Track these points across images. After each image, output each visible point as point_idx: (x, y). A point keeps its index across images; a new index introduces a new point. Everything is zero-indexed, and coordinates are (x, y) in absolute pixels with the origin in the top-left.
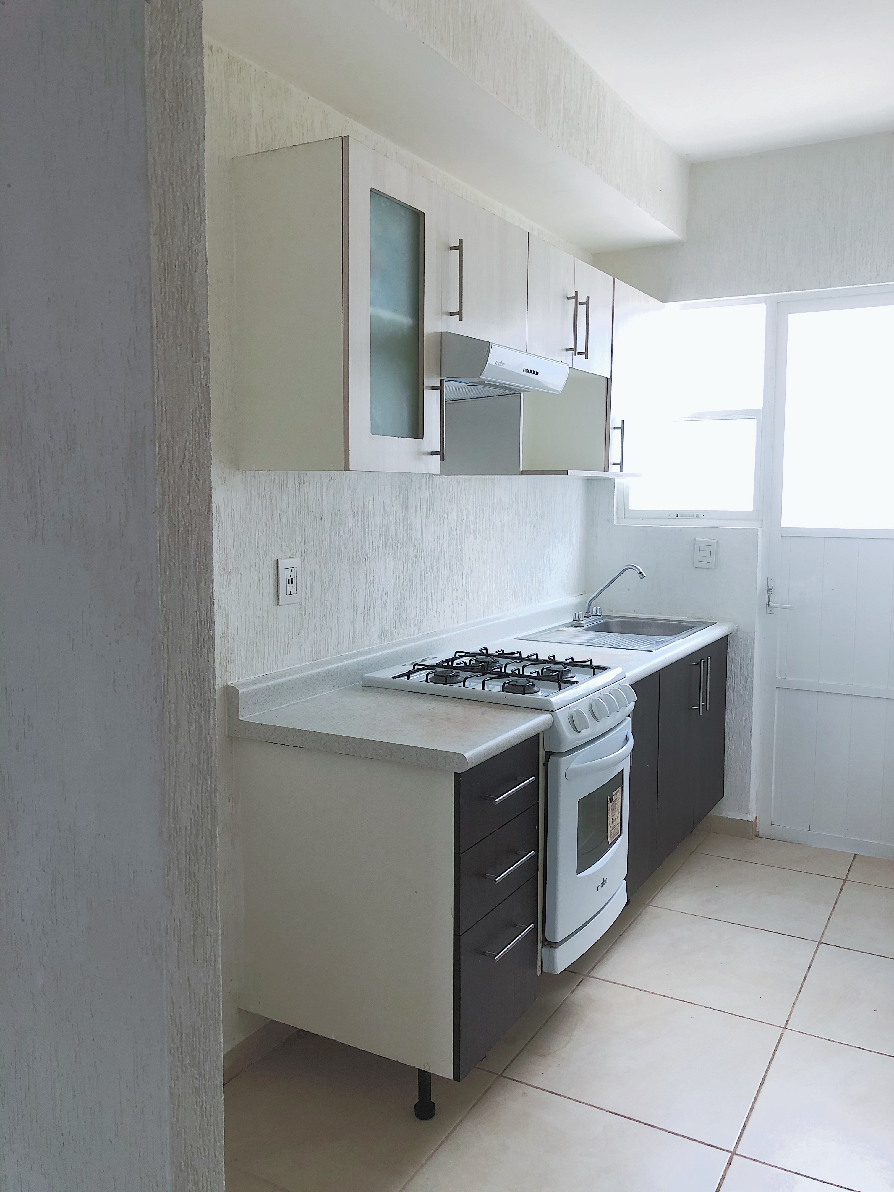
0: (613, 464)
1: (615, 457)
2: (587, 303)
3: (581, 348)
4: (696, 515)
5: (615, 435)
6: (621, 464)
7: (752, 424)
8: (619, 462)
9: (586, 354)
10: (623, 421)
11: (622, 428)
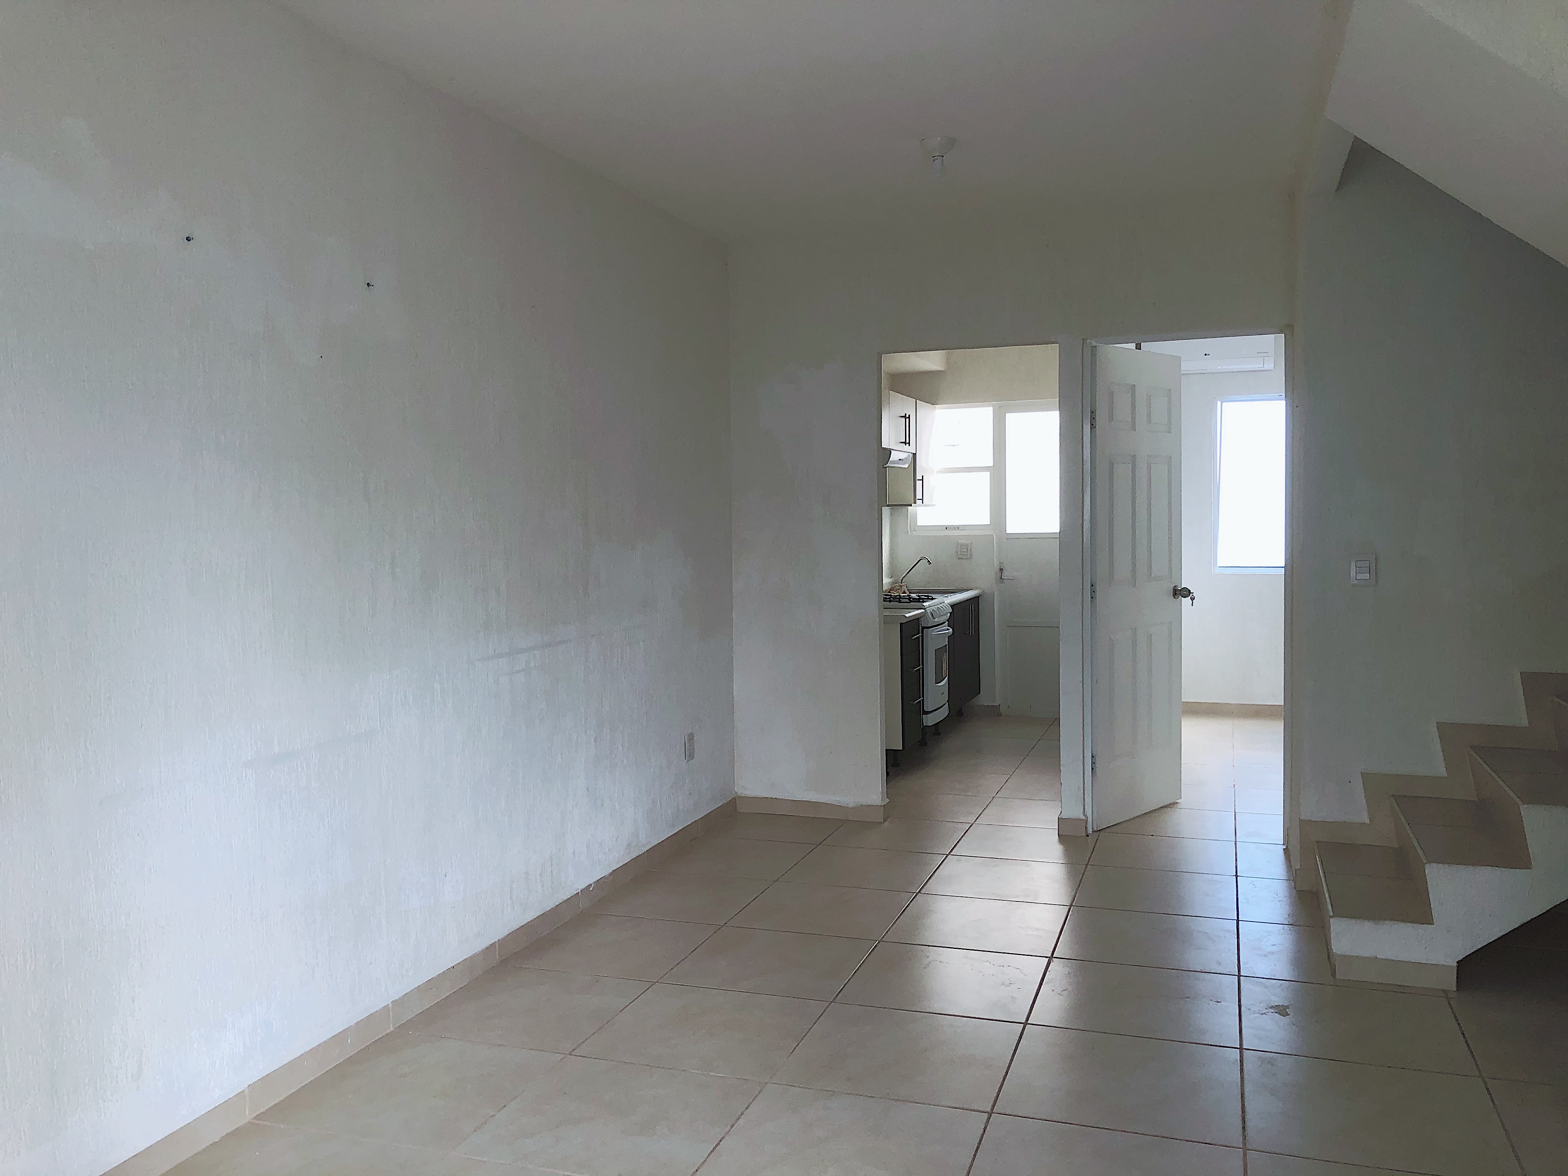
0: (918, 499)
1: (919, 496)
2: (909, 417)
3: (907, 441)
4: (958, 528)
5: (919, 483)
6: (922, 499)
7: (987, 475)
8: (921, 498)
9: (909, 443)
10: (923, 476)
11: (922, 480)
